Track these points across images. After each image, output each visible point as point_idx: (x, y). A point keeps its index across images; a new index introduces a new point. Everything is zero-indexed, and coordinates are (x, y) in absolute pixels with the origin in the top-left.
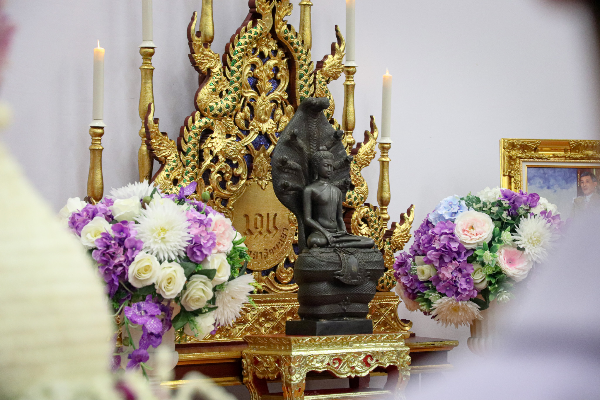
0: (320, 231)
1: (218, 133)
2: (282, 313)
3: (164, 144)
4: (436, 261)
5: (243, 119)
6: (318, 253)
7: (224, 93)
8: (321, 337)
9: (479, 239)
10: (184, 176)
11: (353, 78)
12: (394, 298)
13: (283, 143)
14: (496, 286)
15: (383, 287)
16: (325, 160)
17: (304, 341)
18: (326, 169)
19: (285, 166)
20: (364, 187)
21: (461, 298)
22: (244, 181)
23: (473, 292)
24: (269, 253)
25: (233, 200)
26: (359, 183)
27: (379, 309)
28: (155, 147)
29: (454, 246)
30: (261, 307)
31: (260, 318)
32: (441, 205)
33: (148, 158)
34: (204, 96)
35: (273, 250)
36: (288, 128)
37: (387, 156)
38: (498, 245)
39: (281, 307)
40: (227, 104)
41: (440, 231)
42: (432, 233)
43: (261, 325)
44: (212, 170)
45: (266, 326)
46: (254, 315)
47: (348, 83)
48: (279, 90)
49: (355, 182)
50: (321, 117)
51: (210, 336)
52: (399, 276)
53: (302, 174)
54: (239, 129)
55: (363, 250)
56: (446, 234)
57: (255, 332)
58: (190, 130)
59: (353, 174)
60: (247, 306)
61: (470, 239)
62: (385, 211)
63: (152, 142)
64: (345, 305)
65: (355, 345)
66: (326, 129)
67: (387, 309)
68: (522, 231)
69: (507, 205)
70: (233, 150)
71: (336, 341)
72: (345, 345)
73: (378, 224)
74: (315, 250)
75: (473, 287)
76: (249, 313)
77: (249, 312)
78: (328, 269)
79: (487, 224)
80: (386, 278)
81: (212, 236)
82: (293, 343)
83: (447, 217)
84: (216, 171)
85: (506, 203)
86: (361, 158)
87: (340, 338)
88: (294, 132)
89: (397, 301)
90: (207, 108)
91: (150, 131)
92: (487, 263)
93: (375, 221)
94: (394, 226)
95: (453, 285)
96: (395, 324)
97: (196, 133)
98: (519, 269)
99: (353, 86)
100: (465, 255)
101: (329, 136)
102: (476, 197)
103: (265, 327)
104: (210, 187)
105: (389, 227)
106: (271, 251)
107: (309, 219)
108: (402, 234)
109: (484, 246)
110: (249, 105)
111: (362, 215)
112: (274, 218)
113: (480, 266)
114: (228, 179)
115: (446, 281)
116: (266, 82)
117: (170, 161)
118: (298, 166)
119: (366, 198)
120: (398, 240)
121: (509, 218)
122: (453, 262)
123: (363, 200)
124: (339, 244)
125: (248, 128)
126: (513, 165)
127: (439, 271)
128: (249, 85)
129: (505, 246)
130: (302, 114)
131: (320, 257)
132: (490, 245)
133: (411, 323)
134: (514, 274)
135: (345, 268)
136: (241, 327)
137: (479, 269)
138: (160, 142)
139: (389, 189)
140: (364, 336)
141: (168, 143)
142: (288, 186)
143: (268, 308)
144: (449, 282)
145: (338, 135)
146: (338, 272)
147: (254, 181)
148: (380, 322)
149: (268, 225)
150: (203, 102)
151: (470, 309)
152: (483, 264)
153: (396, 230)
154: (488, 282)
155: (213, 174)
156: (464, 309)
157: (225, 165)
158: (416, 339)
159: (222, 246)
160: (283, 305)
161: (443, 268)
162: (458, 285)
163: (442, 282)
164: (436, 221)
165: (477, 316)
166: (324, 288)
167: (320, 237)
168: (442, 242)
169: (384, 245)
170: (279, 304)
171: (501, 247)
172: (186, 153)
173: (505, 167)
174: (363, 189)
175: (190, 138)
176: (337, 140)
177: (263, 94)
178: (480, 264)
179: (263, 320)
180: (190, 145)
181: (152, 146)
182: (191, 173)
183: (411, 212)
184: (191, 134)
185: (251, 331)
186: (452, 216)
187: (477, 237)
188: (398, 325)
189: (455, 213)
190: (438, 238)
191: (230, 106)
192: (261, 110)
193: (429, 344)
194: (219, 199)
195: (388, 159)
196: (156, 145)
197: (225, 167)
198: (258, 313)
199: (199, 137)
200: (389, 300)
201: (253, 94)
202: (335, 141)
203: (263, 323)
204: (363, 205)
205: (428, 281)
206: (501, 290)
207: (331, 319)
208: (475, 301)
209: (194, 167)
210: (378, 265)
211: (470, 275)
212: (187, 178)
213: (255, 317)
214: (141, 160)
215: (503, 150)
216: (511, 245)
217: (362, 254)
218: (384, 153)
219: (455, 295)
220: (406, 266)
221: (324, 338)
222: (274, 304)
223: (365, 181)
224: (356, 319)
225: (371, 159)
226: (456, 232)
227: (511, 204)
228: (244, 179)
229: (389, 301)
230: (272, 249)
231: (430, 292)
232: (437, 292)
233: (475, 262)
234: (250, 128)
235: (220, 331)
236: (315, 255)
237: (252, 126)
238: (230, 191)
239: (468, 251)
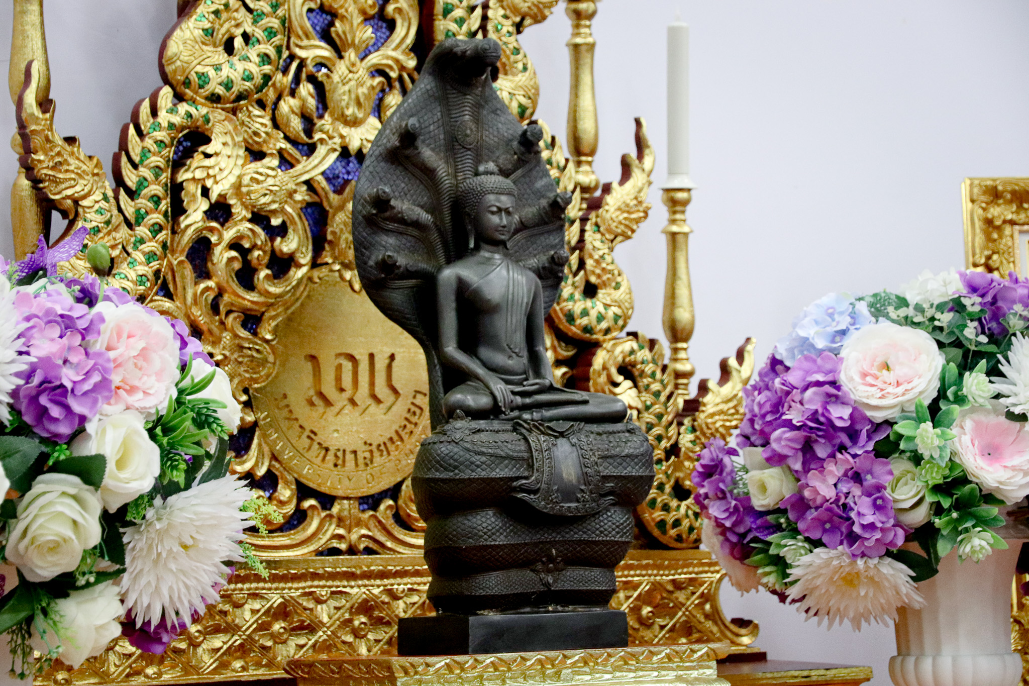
0: (477, 378)
1: (224, 144)
2: (414, 604)
3: (69, 164)
4: (795, 455)
5: (296, 114)
6: (467, 432)
7: (238, 42)
8: (480, 657)
9: (903, 394)
10: (130, 250)
11: (589, 27)
12: (710, 564)
13: (381, 154)
14: (955, 515)
15: (679, 538)
16: (491, 197)
17: (432, 669)
18: (495, 219)
19: (387, 214)
20: (622, 289)
21: (863, 549)
22: (304, 270)
23: (892, 534)
24: (376, 454)
25: (273, 318)
26: (608, 279)
27: (671, 592)
28: (45, 171)
29: (840, 414)
30: (356, 590)
31: (356, 617)
32: (805, 316)
33: (35, 207)
34: (181, 48)
35: (389, 444)
36: (395, 119)
37: (684, 221)
38: (955, 408)
39: (410, 590)
40: (245, 70)
41: (804, 380)
42: (783, 384)
43: (356, 633)
44: (214, 239)
45: (370, 636)
46: (337, 609)
47: (579, 40)
48: (393, 45)
49: (599, 276)
50: (483, 92)
51: (214, 665)
52: (706, 502)
53: (434, 236)
54: (287, 138)
55: (595, 428)
56: (818, 384)
57: (342, 653)
58: (145, 133)
59: (591, 256)
60: (317, 587)
61: (880, 395)
62: (682, 355)
63: (33, 160)
64: (549, 571)
65: (577, 677)
66: (500, 125)
67: (693, 593)
68: (1019, 372)
69: (977, 308)
70: (271, 191)
71: (524, 668)
72: (550, 678)
73: (662, 381)
74: (459, 424)
75: (892, 522)
76: (324, 606)
77: (325, 602)
78: (493, 475)
79: (923, 357)
80: (687, 516)
81: (100, 361)
82: (399, 674)
83: (820, 344)
84: (224, 244)
85: (973, 303)
86: (612, 219)
87: (533, 657)
88: (406, 125)
89: (718, 572)
90: (192, 78)
91: (28, 131)
92: (926, 456)
93: (653, 375)
94: (703, 388)
95: (840, 517)
96: (715, 629)
97: (162, 141)
98: (1013, 468)
99: (591, 47)
100: (869, 438)
101: (508, 142)
102: (898, 297)
103: (368, 640)
104: (211, 283)
105: (693, 392)
106: (382, 447)
107: (451, 349)
108: (725, 407)
109: (917, 412)
110: (312, 79)
111: (620, 359)
112: (389, 367)
113: (909, 466)
114: (260, 264)
115: (821, 506)
116: (355, 24)
117: (87, 210)
118: (425, 217)
119: (629, 318)
120: (715, 423)
121: (984, 339)
122: (839, 455)
123: (621, 322)
124: (532, 413)
125: (310, 137)
126: (995, 241)
127: (803, 481)
128: (311, 29)
129: (973, 410)
130: (433, 84)
131: (473, 442)
132: (934, 409)
133: (756, 626)
134: (1001, 483)
135: (543, 473)
136: (302, 641)
137: (908, 472)
138: (57, 159)
139: (691, 300)
140: (603, 655)
141: (81, 164)
142: (394, 266)
143: (376, 591)
144: (829, 509)
145: (531, 138)
146: (524, 481)
147: (332, 271)
148: (674, 626)
149: (372, 384)
150: (178, 63)
151: (887, 579)
152: (917, 459)
153: (708, 399)
154: (934, 507)
155: (217, 250)
156: (871, 579)
157: (251, 230)
158: (769, 665)
159: (140, 395)
160: (415, 583)
161: (814, 474)
162: (853, 515)
163: (813, 510)
164: (793, 357)
165: (907, 595)
166: (485, 525)
167: (476, 391)
168: (807, 406)
169: (679, 434)
170: (406, 580)
171: (964, 415)
172: (135, 192)
173: (977, 244)
174: (618, 295)
175: (145, 152)
176: (530, 153)
177: (351, 55)
178: (909, 459)
179: (363, 623)
180: (144, 171)
181: (36, 171)
182: (148, 244)
183: (746, 355)
184: (149, 142)
185: (330, 651)
186: (833, 341)
187: (900, 390)
188: (722, 632)
189: (843, 333)
190: (797, 398)
191: (255, 76)
192: (344, 93)
193: (796, 677)
194: (236, 314)
195: (685, 229)
196: (48, 167)
197: (250, 233)
198: (348, 605)
199: (170, 152)
200: (696, 569)
201: (324, 51)
202: (523, 154)
203: (362, 629)
204: (624, 334)
205: (779, 511)
206: (968, 524)
207: (511, 609)
208: (901, 556)
209: (157, 229)
210: (637, 464)
211: (885, 488)
212: (138, 256)
213: (339, 613)
214: (17, 210)
215: (970, 204)
216: (989, 407)
217: (592, 436)
218: (675, 212)
219: (845, 542)
220: (721, 474)
221: (489, 659)
222: (392, 581)
223: (624, 276)
224: (581, 609)
225: (638, 221)
226: (843, 379)
227: (989, 306)
228: (304, 265)
229: (696, 573)
230: (385, 444)
231: (784, 537)
232: (799, 537)
233: (897, 455)
234: (317, 136)
235: (244, 652)
236: (458, 436)
237: (321, 131)
238: (267, 294)
239: (877, 427)
